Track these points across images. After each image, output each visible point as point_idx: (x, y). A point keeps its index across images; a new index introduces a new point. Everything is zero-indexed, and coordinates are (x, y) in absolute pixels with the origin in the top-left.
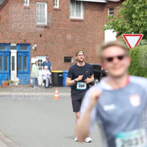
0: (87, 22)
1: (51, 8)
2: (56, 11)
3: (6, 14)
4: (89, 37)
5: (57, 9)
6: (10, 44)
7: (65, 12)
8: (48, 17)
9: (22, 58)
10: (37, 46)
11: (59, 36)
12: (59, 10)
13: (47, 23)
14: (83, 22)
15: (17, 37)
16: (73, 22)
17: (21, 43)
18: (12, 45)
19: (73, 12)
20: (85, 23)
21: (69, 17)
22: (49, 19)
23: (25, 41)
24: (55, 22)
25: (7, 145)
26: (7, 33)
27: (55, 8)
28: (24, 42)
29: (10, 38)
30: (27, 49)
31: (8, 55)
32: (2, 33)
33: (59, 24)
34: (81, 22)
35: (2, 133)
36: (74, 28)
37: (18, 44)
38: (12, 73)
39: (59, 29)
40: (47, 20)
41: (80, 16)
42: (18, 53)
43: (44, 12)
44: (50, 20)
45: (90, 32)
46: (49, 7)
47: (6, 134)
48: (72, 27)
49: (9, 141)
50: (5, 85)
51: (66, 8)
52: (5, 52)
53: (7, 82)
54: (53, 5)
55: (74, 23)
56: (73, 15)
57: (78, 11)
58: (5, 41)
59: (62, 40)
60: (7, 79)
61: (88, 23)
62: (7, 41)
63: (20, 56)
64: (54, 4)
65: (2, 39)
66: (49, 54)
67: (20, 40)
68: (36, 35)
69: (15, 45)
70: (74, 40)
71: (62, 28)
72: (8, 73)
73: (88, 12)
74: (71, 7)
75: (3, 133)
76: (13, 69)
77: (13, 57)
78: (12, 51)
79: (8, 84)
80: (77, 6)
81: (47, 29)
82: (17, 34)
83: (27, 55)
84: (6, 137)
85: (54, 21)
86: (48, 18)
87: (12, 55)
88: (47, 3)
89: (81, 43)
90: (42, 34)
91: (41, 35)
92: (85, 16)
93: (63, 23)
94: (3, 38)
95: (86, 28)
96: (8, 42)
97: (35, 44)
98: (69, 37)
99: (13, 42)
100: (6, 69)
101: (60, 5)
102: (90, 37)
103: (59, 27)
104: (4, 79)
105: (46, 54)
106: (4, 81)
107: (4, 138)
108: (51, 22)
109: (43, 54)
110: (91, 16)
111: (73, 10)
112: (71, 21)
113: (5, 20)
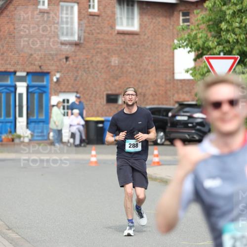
0: (145, 35)
1: (84, 12)
2: (92, 17)
3: (8, 23)
4: (147, 61)
5: (93, 14)
6: (15, 72)
7: (108, 18)
9: (36, 96)
10: (61, 76)
11: (98, 58)
12: (98, 16)
14: (138, 36)
15: (27, 61)
16: (122, 35)
17: (34, 71)
18: (18, 74)
19: (121, 18)
20: (142, 37)
21: (115, 26)
23: (40, 67)
24: (91, 36)
26: (11, 54)
27: (90, 12)
28: (39, 70)
29: (16, 63)
30: (43, 81)
31: (12, 92)
32: (2, 54)
33: (98, 39)
34: (135, 35)
36: (122, 46)
37: (28, 73)
38: (19, 122)
39: (99, 48)
41: (133, 25)
42: (28, 87)
43: (72, 18)
45: (149, 53)
46: (82, 11)
47: (8, 224)
48: (120, 44)
49: (14, 235)
50: (7, 141)
51: (109, 12)
52: (7, 86)
53: (10, 137)
54: (88, 7)
55: (122, 37)
56: (122, 24)
57: (130, 17)
58: (7, 68)
59: (102, 66)
61: (146, 37)
62: (10, 68)
63: (33, 93)
64: (90, 5)
65: (1, 64)
66: (81, 89)
67: (32, 66)
68: (59, 57)
69: (24, 74)
70: (122, 67)
71: (102, 45)
72: (11, 122)
73: (146, 19)
74: (118, 10)
75: (3, 222)
76: (21, 115)
77: (21, 95)
78: (18, 84)
79: (11, 140)
80: (128, 9)
81: (78, 48)
82: (26, 57)
83: (44, 92)
84: (9, 229)
85: (89, 34)
87: (19, 91)
88: (78, 3)
89: (134, 70)
90: (69, 56)
91: (67, 58)
92: (141, 26)
93: (105, 38)
94: (3, 63)
95: (143, 45)
96: (12, 70)
97: (58, 72)
98: (115, 61)
99: (20, 69)
101: (100, 7)
102: (150, 60)
103: (98, 43)
104: (6, 132)
105: (75, 90)
106: (5, 135)
107: (5, 231)
108: (84, 36)
109: (71, 91)
110: (152, 26)
111: (122, 15)
112: (118, 33)
113: (6, 33)
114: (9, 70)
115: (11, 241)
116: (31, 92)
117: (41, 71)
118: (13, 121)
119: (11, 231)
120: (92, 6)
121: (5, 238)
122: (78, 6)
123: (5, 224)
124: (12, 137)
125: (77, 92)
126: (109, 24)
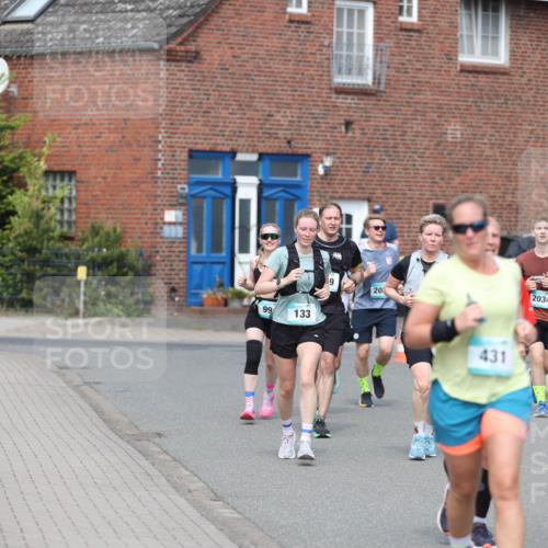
0: (522, 76)
1: (387, 22)
2: (404, 33)
3: (219, 43)
4: (526, 135)
5: (409, 27)
6: (233, 154)
7: (441, 38)
8: (376, 55)
9: (278, 206)
10: (334, 162)
11: (417, 126)
12: (419, 31)
13: (374, 79)
14: (505, 77)
15: (261, 128)
16: (470, 75)
17: (275, 150)
18: (240, 157)
19: (470, 37)
20: (516, 79)
21: (456, 56)
22: (381, 62)
23: (289, 142)
24: (402, 77)
25: (221, 530)
26: (225, 113)
27: (401, 23)
28: (286, 149)
29: (235, 132)
30: (295, 175)
31: (227, 196)
32: (205, 112)
33: (418, 82)
34: (499, 76)
35: (202, 484)
36: (471, 99)
37: (262, 156)
38: (240, 263)
39: (418, 103)
40: (374, 66)
41: (496, 53)
42: (261, 187)
43: (361, 36)
44: (385, 69)
45: (532, 116)
46: (383, 19)
47: (214, 488)
48: (468, 95)
49: (227, 513)
50: (213, 305)
51: (443, 24)
52: (215, 183)
53: (220, 295)
54: (397, 12)
55: (471, 78)
56: (472, 52)
57: (490, 35)
58: (217, 144)
59: (426, 143)
60: (221, 285)
61: (524, 80)
62: (223, 145)
63: (271, 199)
64: (401, 8)
65: (203, 134)
66: (379, 193)
67: (272, 140)
68: (331, 121)
69: (254, 157)
70: (471, 145)
71: (427, 96)
72: (223, 263)
73: (524, 40)
74: (463, 19)
75: (204, 482)
76: (245, 249)
77: (245, 203)
78: (240, 179)
79: (222, 302)
80: (485, 17)
81: (372, 101)
82: (259, 119)
83: (298, 198)
84: (217, 498)
85: (398, 72)
86: (375, 62)
87: (241, 194)
88: (375, 3)
89: (498, 154)
90: (352, 119)
91: (348, 124)
92: (513, 55)
93: (432, 81)
94: (207, 132)
95: (520, 98)
96: (227, 149)
97: (328, 154)
98: (454, 131)
99: (244, 145)
100: (216, 247)
101: (424, 12)
102: (532, 132)
103: (419, 92)
104: (211, 285)
105: (367, 195)
106: (210, 292)
107: (207, 502)
108: (388, 75)
109: (356, 195)
110: (538, 57)
111: (471, 30)
112: (462, 71)
113: (216, 66)
114: (219, 148)
115: (222, 525)
116: (266, 198)
117: (290, 151)
118: (228, 261)
119: (221, 503)
120: (405, 9)
121: (207, 518)
122: (375, 8)
123: (209, 487)
124: (224, 296)
125: (369, 200)
126: (442, 50)
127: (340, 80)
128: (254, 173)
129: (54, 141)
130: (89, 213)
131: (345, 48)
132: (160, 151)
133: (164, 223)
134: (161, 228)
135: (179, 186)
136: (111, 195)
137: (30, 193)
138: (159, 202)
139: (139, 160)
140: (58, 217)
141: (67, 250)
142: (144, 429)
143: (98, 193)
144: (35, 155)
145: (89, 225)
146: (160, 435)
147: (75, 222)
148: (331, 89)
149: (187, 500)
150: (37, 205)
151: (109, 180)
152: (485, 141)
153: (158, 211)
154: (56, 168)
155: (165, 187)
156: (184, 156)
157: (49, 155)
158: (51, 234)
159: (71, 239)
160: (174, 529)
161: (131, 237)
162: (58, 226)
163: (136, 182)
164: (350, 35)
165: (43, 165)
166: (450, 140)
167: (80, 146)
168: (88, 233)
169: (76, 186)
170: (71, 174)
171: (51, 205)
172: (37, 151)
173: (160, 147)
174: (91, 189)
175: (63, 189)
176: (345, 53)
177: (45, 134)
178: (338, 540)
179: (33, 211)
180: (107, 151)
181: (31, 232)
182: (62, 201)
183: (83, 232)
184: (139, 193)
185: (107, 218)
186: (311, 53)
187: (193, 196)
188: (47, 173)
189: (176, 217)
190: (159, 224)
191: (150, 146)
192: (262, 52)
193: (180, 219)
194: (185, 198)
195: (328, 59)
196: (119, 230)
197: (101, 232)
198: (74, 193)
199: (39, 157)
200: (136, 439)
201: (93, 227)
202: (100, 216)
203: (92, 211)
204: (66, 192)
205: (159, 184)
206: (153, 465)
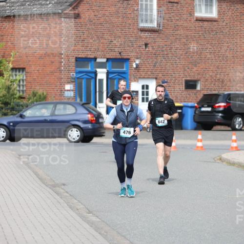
0: (223, 22)
2: (171, 4)
3: (88, 10)
4: (226, 48)
5: (172, 1)
6: (95, 59)
7: (187, 6)
8: (158, 14)
9: (116, 82)
10: (140, 62)
11: (177, 45)
12: (177, 3)
13: (157, 24)
14: (216, 23)
15: (108, 47)
16: (200, 22)
17: (114, 57)
18: (98, 60)
19: (200, 5)
20: (221, 23)
21: (194, 13)
22: (160, 17)
23: (120, 53)
24: (170, 23)
25: (91, 226)
26: (91, 41)
28: (119, 56)
29: (96, 49)
30: (123, 68)
31: (93, 78)
32: (82, 40)
33: (177, 25)
34: (213, 22)
35: (83, 206)
36: (200, 33)
37: (108, 60)
38: (99, 108)
39: (177, 35)
40: (157, 19)
41: (211, 12)
42: (108, 73)
43: (151, 5)
44: (162, 20)
47: (88, 208)
48: (199, 31)
49: (94, 219)
52: (87, 72)
55: (201, 24)
57: (209, 4)
58: (88, 55)
59: (181, 52)
61: (224, 24)
62: (91, 55)
63: (112, 79)
65: (82, 50)
66: (160, 75)
67: (112, 52)
68: (139, 44)
69: (105, 60)
70: (201, 53)
71: (181, 32)
73: (224, 5)
76: (101, 101)
77: (101, 81)
78: (98, 70)
81: (157, 34)
82: (107, 43)
83: (125, 78)
84: (90, 212)
85: (168, 21)
86: (158, 17)
87: (99, 77)
89: (213, 57)
90: (148, 42)
91: (146, 45)
92: (219, 13)
93: (184, 25)
95: (222, 32)
96: (93, 57)
97: (137, 58)
98: (193, 47)
99: (100, 55)
102: (228, 47)
103: (177, 30)
105: (155, 76)
107: (85, 214)
108: (163, 23)
109: (150, 76)
110: (230, 13)
111: (200, 2)
112: (196, 20)
113: (87, 20)
114: (89, 56)
115: (91, 224)
116: (110, 78)
117: (120, 57)
119: (91, 214)
121: (85, 221)
123: (86, 207)
125: (156, 79)
126: (187, 11)
127: (142, 25)
128: (105, 68)
129: (15, 55)
130: (31, 86)
131: (144, 10)
132: (63, 58)
133: (65, 90)
134: (64, 93)
135: (72, 74)
136: (41, 78)
137: (5, 78)
138: (62, 81)
139: (53, 62)
140: (18, 88)
141: (22, 103)
142: (57, 182)
143: (35, 77)
144: (7, 61)
145: (32, 92)
146: (64, 185)
147: (25, 91)
148: (138, 29)
149: (76, 213)
150: (9, 83)
151: (40, 71)
152: (207, 51)
153: (62, 85)
154: (17, 67)
155: (65, 74)
156: (74, 60)
157: (13, 61)
158: (15, 96)
159: (24, 98)
160: (70, 227)
161: (50, 97)
162: (18, 92)
163: (52, 72)
164: (146, 5)
165: (11, 66)
166: (191, 51)
167: (27, 57)
168: (31, 96)
169: (25, 74)
170: (23, 69)
171: (14, 83)
172: (8, 59)
173: (63, 56)
174: (32, 76)
175: (20, 76)
176: (144, 13)
177: (11, 52)
178: (143, 230)
179: (6, 86)
180: (39, 59)
181: (6, 96)
182: (19, 81)
183: (29, 95)
184: (54, 77)
185: (40, 89)
186: (129, 14)
187: (78, 78)
188: (13, 69)
189: (71, 87)
190: (62, 91)
191: (59, 56)
192: (107, 14)
193: (72, 88)
194: (74, 79)
195: (137, 16)
196: (45, 94)
197: (37, 95)
198: (25, 78)
199: (9, 62)
200: (53, 187)
201: (33, 93)
202: (36, 87)
203: (33, 85)
204: (21, 77)
205: (63, 73)
206: (61, 198)
